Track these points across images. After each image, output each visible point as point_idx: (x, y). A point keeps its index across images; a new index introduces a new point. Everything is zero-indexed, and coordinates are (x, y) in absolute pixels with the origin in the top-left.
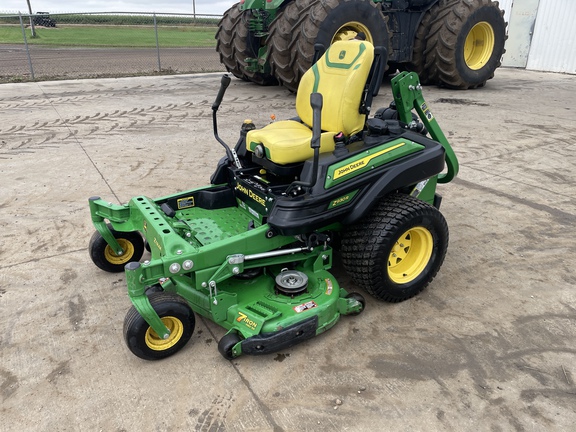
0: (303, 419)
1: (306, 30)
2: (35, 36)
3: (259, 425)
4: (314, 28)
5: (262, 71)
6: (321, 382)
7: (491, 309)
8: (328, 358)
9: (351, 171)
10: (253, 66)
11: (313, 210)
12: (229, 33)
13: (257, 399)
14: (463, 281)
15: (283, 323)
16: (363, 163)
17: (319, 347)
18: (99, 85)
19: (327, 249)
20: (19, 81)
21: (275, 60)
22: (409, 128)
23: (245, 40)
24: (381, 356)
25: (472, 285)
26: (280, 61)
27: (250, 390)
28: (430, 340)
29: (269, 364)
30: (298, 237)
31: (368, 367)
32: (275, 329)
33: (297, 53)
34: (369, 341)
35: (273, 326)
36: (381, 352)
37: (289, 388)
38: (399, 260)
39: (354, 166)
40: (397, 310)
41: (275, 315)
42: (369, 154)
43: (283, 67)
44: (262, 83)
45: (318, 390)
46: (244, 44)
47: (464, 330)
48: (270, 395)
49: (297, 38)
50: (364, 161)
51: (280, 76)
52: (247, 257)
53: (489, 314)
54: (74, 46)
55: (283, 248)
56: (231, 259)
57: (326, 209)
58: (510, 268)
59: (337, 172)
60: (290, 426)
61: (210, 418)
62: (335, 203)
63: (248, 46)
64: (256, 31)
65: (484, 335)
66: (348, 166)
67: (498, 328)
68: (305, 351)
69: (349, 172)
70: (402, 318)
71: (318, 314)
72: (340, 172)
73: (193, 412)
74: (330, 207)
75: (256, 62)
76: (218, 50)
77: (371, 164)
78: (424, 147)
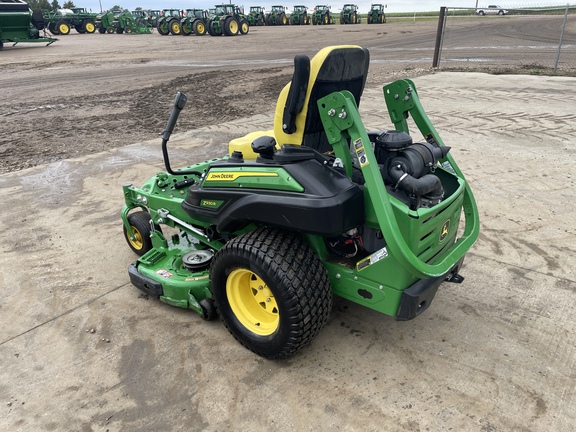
6: (116, 320)
9: (221, 179)
13: (100, 297)
15: (144, 269)
22: (330, 164)
24: (152, 346)
27: (109, 292)
28: (182, 376)
29: (135, 293)
37: (110, 307)
39: (225, 176)
41: (145, 263)
42: (241, 171)
45: (107, 320)
50: (233, 175)
52: (169, 216)
56: (158, 211)
59: (211, 175)
62: (205, 203)
66: (220, 174)
70: (217, 353)
71: (162, 284)
72: (213, 176)
74: (201, 204)
77: (238, 181)
78: (301, 189)
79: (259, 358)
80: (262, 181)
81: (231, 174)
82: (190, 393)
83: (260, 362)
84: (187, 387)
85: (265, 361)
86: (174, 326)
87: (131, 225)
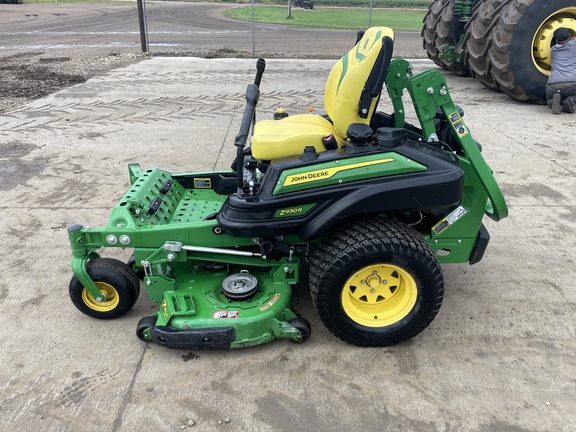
0: (147, 423)
1: (507, 15)
2: (290, 17)
3: (109, 410)
4: (516, 12)
5: (458, 60)
6: (197, 396)
7: (470, 397)
8: (229, 375)
9: (308, 180)
10: (449, 53)
11: (255, 215)
12: (436, 16)
13: (131, 386)
14: (469, 351)
15: (191, 322)
16: (326, 174)
17: (231, 361)
18: (302, 65)
19: (292, 262)
20: (241, 57)
21: (470, 49)
22: (424, 141)
23: (448, 24)
24: (281, 397)
25: (478, 360)
26: (474, 50)
27: (135, 375)
28: (352, 402)
29: (173, 359)
30: (255, 241)
31: (256, 401)
32: (181, 327)
33: (491, 42)
34: (286, 376)
35: (179, 323)
36: (285, 392)
37: (165, 388)
38: (380, 298)
39: (314, 176)
40: (351, 354)
41: (188, 313)
42: (338, 165)
43: (476, 57)
44: (460, 73)
45: (187, 403)
46: (447, 29)
47: (407, 408)
48: (144, 388)
49: (495, 24)
50: (330, 172)
51: (473, 67)
52: (185, 247)
53: (461, 403)
54: (319, 27)
55: (240, 249)
56: (166, 246)
57: (271, 217)
58: (557, 356)
59: (289, 179)
60: (130, 423)
61: (82, 385)
62: (282, 213)
63: (450, 32)
64: (462, 15)
65: (424, 424)
66: (307, 174)
67: (453, 424)
68: (215, 359)
69: (305, 181)
70: (348, 365)
71: (235, 327)
72: (294, 179)
73: (77, 374)
74: (276, 216)
75: (453, 50)
76: (422, 35)
77: (336, 177)
78: (425, 168)
79: (385, 349)
80: (373, 171)
81: (324, 171)
82: (382, 411)
83: (391, 352)
84: (371, 408)
85: (392, 349)
86: (271, 365)
87: (94, 280)
